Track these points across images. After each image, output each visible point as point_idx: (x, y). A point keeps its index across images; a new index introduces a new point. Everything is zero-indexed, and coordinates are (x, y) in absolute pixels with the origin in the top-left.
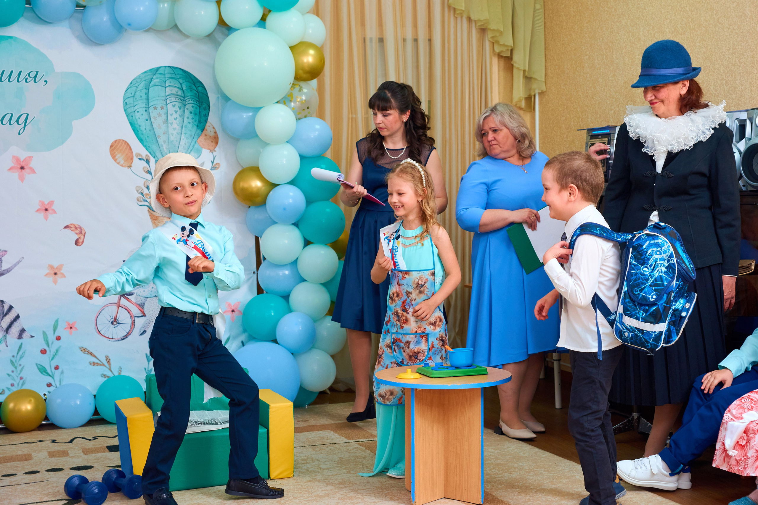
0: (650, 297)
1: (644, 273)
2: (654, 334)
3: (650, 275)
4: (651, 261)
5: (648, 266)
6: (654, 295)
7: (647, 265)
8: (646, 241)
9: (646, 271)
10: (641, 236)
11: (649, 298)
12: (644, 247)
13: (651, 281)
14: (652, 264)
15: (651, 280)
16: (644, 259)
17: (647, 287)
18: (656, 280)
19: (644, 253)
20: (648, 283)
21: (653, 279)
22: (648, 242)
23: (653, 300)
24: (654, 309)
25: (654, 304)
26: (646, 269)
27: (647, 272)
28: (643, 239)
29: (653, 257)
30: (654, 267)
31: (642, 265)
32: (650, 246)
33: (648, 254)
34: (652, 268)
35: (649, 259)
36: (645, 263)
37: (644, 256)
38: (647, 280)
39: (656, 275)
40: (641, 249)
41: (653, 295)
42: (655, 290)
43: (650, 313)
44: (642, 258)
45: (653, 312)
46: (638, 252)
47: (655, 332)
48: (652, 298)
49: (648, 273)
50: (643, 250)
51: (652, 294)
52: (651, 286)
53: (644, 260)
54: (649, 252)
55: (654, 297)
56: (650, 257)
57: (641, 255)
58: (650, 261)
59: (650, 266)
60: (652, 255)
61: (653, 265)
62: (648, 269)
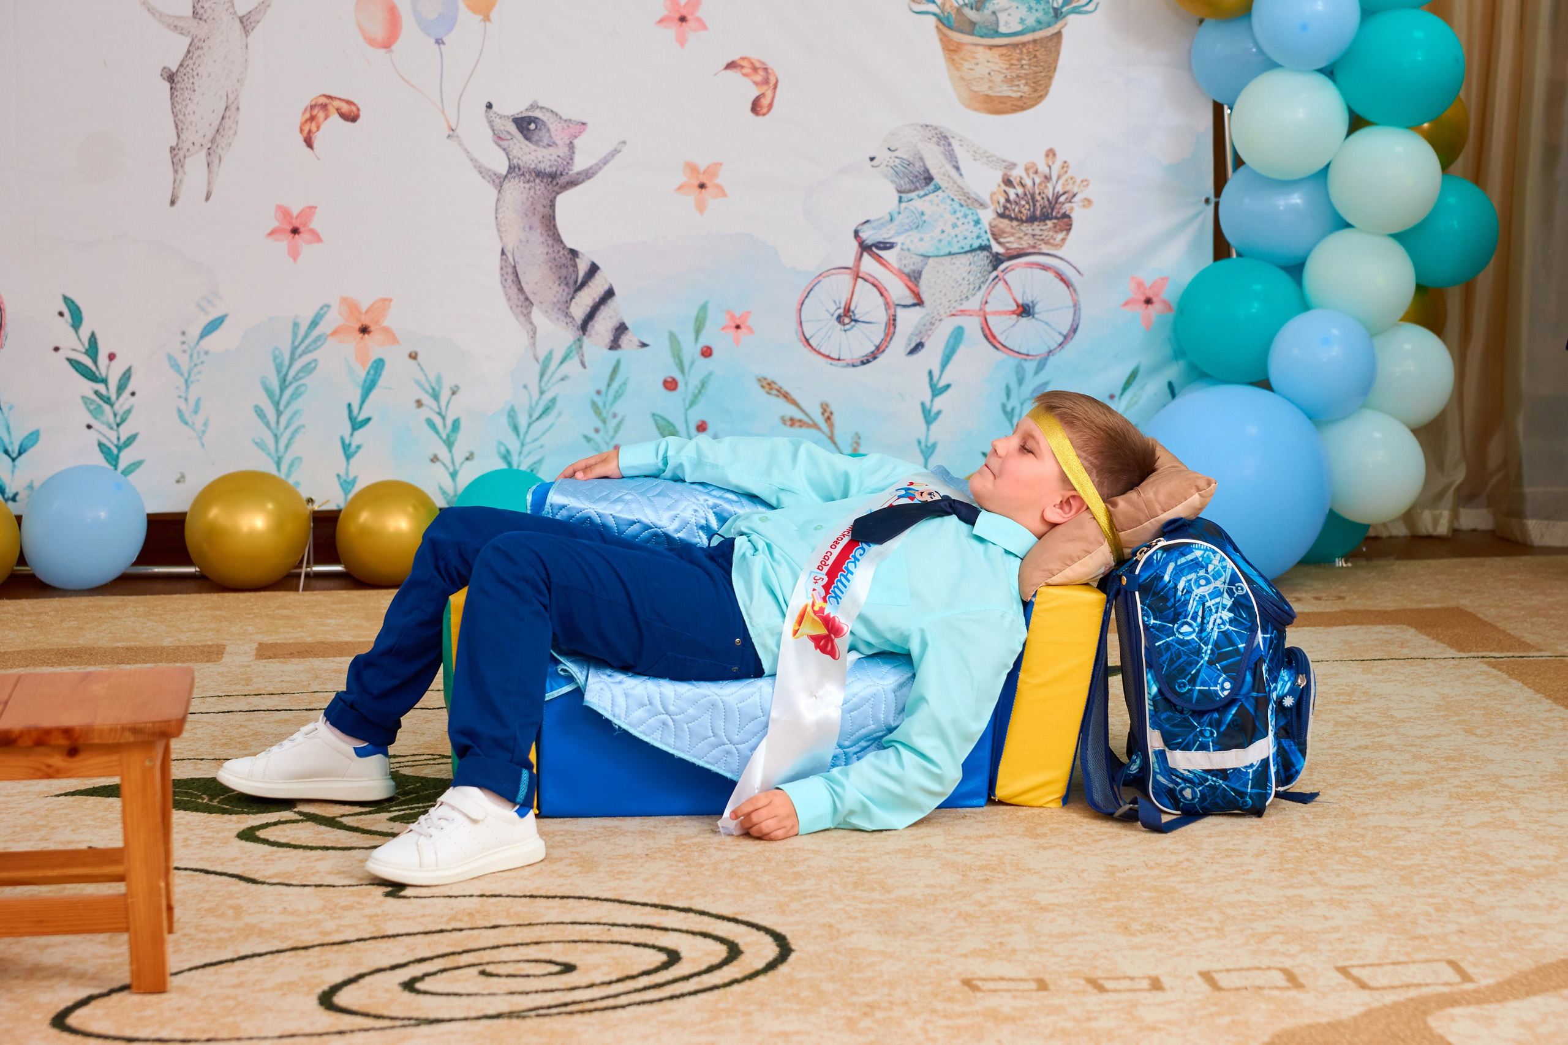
0: (1218, 688)
1: (1186, 638)
2: (1250, 771)
3: (1201, 639)
4: (1192, 606)
5: (1189, 620)
6: (1225, 680)
7: (1186, 617)
8: (1166, 564)
9: (1187, 631)
10: (1151, 557)
11: (1216, 691)
12: (1166, 578)
13: (1209, 652)
14: (1196, 613)
15: (1207, 649)
16: (1173, 606)
17: (1204, 667)
18: (1216, 645)
19: (1171, 593)
20: (1202, 658)
21: (1210, 647)
22: (1172, 566)
23: (1226, 693)
24: (1233, 712)
25: (1230, 701)
26: (1186, 629)
27: (1190, 634)
28: (1158, 562)
29: (1193, 595)
30: (1203, 618)
31: (1174, 622)
32: (1179, 572)
33: (1179, 593)
34: (1199, 620)
35: (1186, 603)
36: (1180, 614)
37: (1172, 600)
38: (1198, 652)
39: (1215, 635)
40: (1161, 585)
41: (1223, 682)
42: (1225, 670)
43: (1229, 725)
44: (1169, 604)
45: (1232, 721)
46: (1155, 594)
47: (1252, 766)
48: (1223, 689)
49: (1194, 636)
50: (1166, 586)
51: (1220, 681)
52: (1211, 662)
53: (1176, 609)
54: (1180, 586)
55: (1227, 685)
56: (1187, 597)
57: (1165, 599)
58: (1190, 607)
59: (1194, 618)
60: (1189, 592)
61: (1200, 613)
62: (1191, 625)
